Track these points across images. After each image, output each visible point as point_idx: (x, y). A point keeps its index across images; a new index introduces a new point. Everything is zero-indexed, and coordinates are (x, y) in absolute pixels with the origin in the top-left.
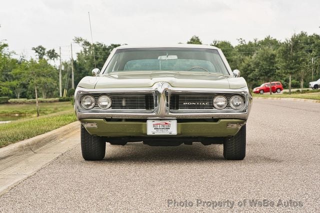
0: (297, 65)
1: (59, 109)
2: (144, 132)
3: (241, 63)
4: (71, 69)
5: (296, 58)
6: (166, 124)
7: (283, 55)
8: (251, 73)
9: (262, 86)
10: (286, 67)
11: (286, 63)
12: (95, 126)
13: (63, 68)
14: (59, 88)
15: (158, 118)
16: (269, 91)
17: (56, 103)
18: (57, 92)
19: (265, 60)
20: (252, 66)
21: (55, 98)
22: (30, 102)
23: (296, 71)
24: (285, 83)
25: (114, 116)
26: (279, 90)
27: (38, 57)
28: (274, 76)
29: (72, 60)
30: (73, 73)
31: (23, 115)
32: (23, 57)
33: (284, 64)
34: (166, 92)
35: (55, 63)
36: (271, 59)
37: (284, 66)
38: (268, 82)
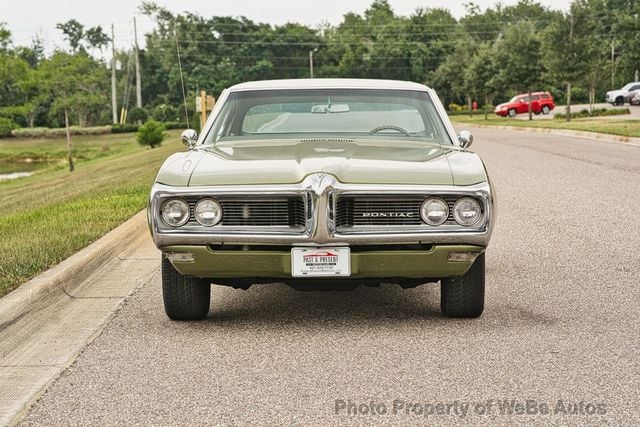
0: (583, 63)
1: (112, 149)
2: (286, 271)
3: (472, 55)
4: (135, 67)
5: (580, 49)
6: (329, 254)
7: (554, 43)
8: (491, 76)
9: (513, 101)
10: (561, 68)
11: (560, 57)
12: (190, 258)
13: (118, 66)
14: (111, 103)
15: (313, 244)
16: (527, 111)
17: (105, 136)
18: (108, 112)
19: (520, 51)
20: (494, 64)
21: (104, 125)
22: (54, 134)
23: (580, 75)
24: (558, 91)
25: (228, 239)
26: (546, 109)
27: (68, 42)
28: (537, 84)
29: (136, 49)
30: (138, 76)
31: (41, 160)
32: (39, 42)
33: (557, 61)
34: (328, 194)
35: (102, 54)
36: (530, 50)
37: (556, 65)
38: (524, 93)
